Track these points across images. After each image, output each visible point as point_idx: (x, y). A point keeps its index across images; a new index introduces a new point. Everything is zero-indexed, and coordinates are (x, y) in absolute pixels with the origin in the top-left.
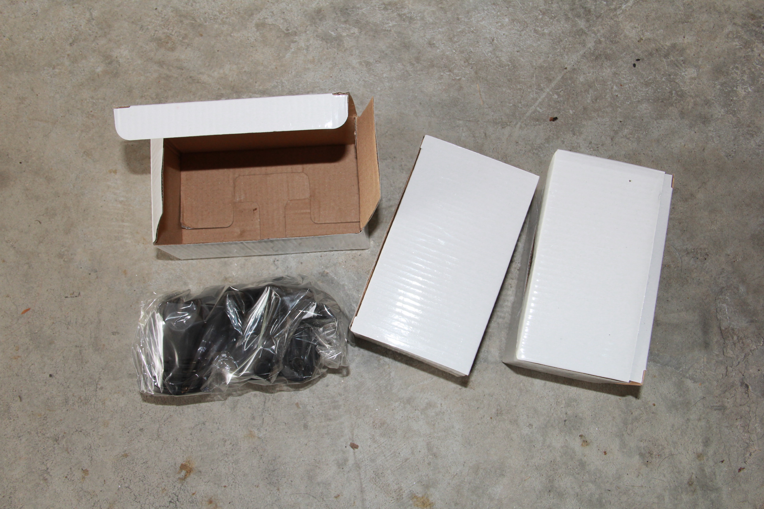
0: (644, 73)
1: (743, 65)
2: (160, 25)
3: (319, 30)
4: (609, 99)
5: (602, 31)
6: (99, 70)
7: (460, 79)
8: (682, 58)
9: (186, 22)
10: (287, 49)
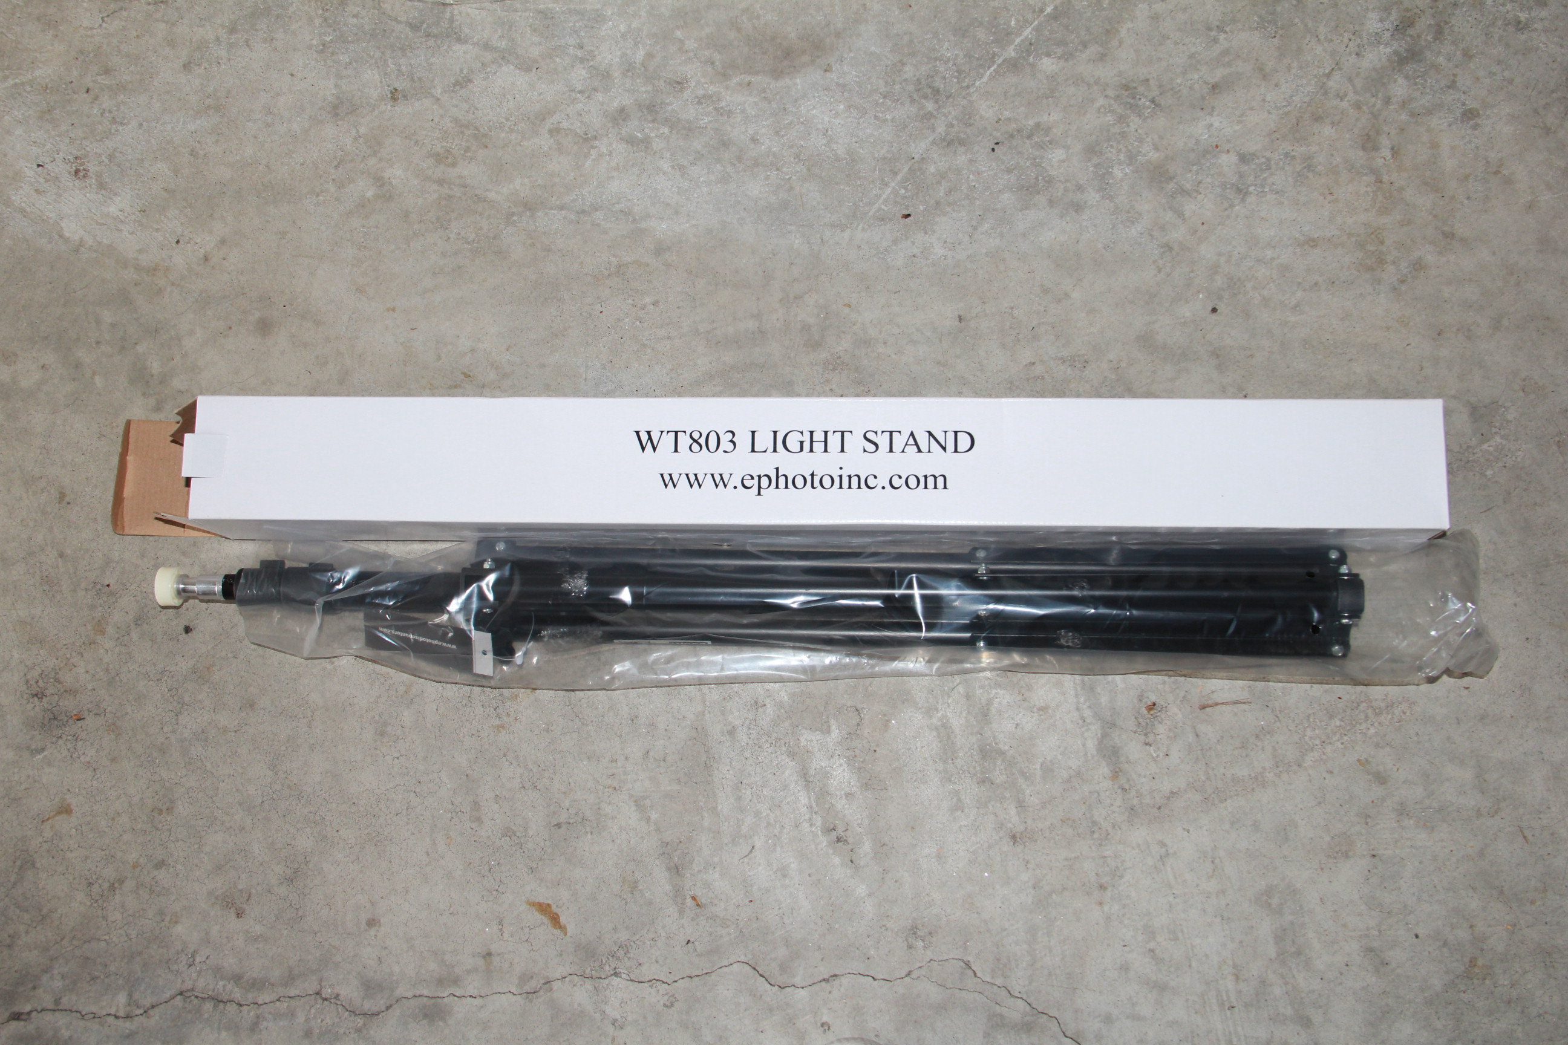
0: (1004, 158)
1: (1119, 143)
2: (438, 139)
3: (623, 132)
4: (965, 191)
5: (953, 113)
6: (370, 194)
7: (790, 178)
8: (1047, 139)
9: (467, 132)
10: (587, 155)
